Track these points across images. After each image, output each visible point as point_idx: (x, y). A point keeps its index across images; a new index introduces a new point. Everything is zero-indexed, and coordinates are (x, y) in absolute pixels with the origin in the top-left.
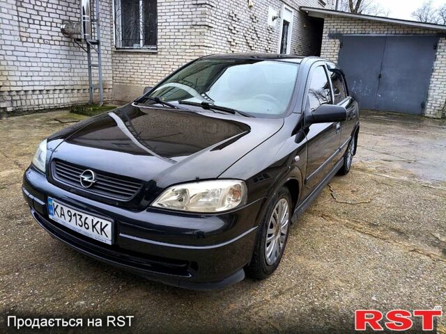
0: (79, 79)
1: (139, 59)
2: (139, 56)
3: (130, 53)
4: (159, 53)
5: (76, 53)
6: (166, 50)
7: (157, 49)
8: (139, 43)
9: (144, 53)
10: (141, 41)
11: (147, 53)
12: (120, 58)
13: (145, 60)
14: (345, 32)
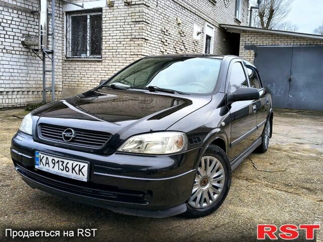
0: (34, 82)
1: (86, 66)
2: (86, 63)
3: (78, 61)
4: (104, 61)
5: (32, 61)
6: (109, 59)
7: (101, 58)
8: (86, 53)
9: (91, 61)
10: (88, 52)
11: (93, 61)
12: (69, 66)
13: (91, 67)
14: (258, 44)
